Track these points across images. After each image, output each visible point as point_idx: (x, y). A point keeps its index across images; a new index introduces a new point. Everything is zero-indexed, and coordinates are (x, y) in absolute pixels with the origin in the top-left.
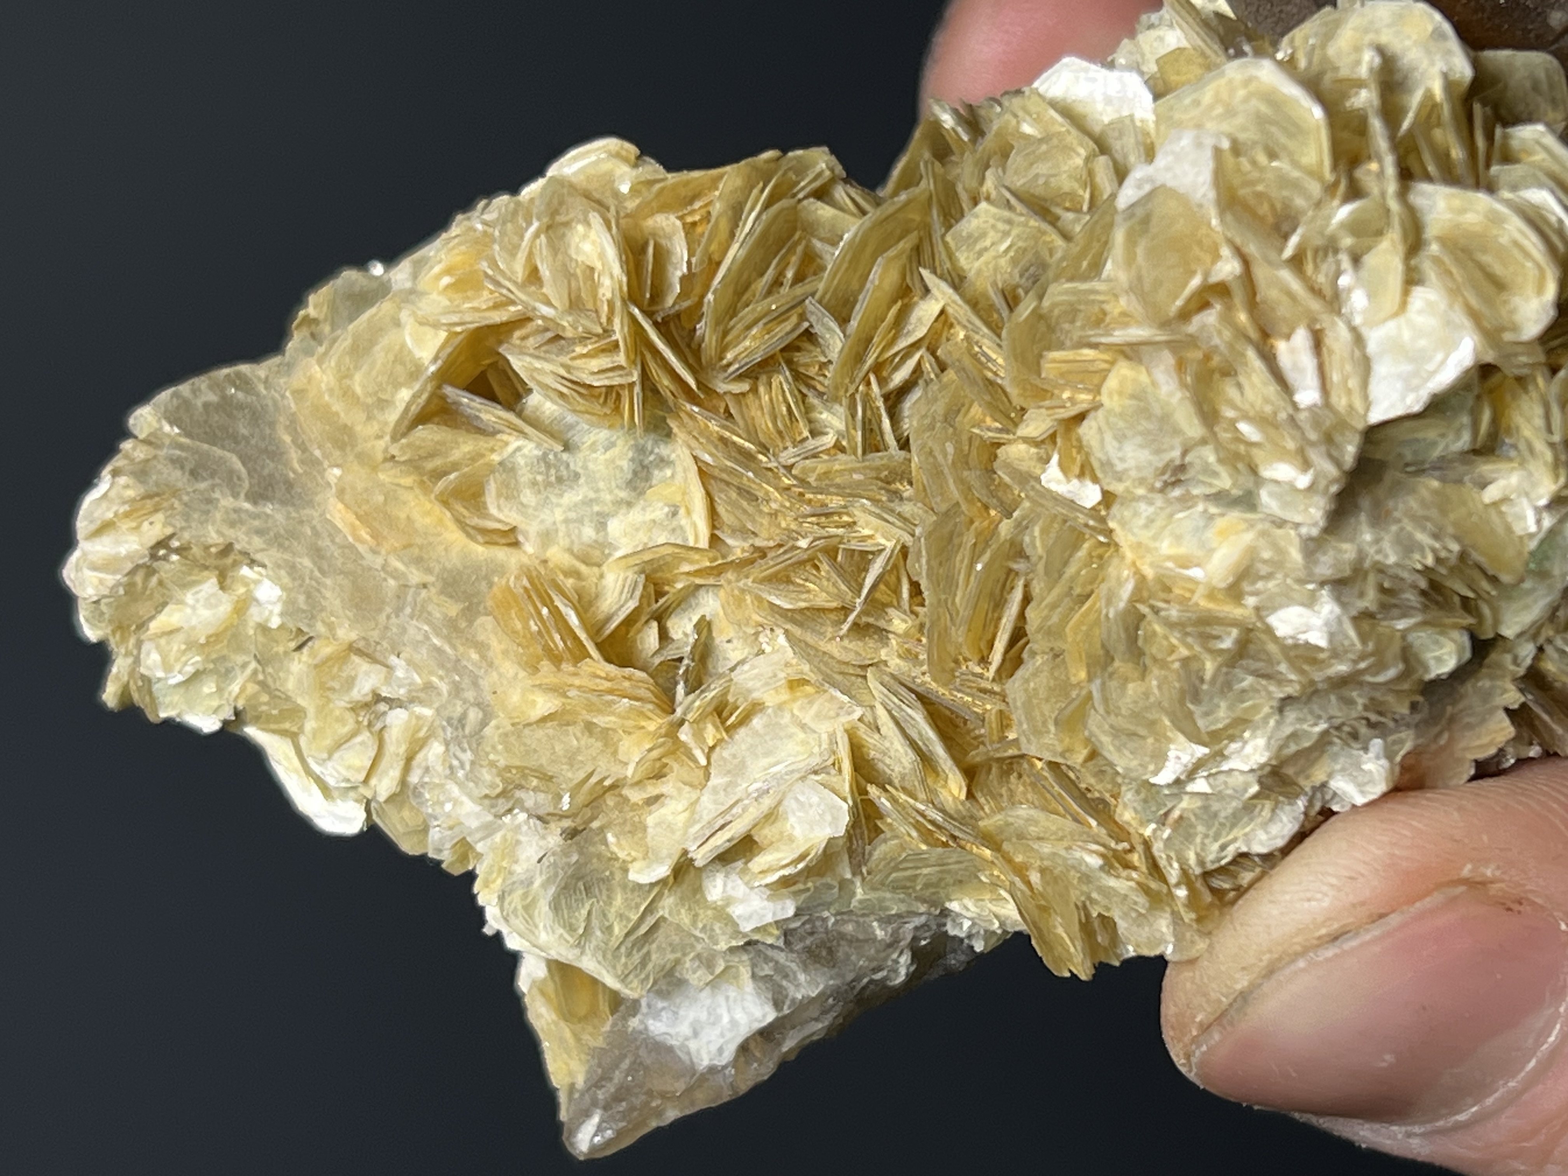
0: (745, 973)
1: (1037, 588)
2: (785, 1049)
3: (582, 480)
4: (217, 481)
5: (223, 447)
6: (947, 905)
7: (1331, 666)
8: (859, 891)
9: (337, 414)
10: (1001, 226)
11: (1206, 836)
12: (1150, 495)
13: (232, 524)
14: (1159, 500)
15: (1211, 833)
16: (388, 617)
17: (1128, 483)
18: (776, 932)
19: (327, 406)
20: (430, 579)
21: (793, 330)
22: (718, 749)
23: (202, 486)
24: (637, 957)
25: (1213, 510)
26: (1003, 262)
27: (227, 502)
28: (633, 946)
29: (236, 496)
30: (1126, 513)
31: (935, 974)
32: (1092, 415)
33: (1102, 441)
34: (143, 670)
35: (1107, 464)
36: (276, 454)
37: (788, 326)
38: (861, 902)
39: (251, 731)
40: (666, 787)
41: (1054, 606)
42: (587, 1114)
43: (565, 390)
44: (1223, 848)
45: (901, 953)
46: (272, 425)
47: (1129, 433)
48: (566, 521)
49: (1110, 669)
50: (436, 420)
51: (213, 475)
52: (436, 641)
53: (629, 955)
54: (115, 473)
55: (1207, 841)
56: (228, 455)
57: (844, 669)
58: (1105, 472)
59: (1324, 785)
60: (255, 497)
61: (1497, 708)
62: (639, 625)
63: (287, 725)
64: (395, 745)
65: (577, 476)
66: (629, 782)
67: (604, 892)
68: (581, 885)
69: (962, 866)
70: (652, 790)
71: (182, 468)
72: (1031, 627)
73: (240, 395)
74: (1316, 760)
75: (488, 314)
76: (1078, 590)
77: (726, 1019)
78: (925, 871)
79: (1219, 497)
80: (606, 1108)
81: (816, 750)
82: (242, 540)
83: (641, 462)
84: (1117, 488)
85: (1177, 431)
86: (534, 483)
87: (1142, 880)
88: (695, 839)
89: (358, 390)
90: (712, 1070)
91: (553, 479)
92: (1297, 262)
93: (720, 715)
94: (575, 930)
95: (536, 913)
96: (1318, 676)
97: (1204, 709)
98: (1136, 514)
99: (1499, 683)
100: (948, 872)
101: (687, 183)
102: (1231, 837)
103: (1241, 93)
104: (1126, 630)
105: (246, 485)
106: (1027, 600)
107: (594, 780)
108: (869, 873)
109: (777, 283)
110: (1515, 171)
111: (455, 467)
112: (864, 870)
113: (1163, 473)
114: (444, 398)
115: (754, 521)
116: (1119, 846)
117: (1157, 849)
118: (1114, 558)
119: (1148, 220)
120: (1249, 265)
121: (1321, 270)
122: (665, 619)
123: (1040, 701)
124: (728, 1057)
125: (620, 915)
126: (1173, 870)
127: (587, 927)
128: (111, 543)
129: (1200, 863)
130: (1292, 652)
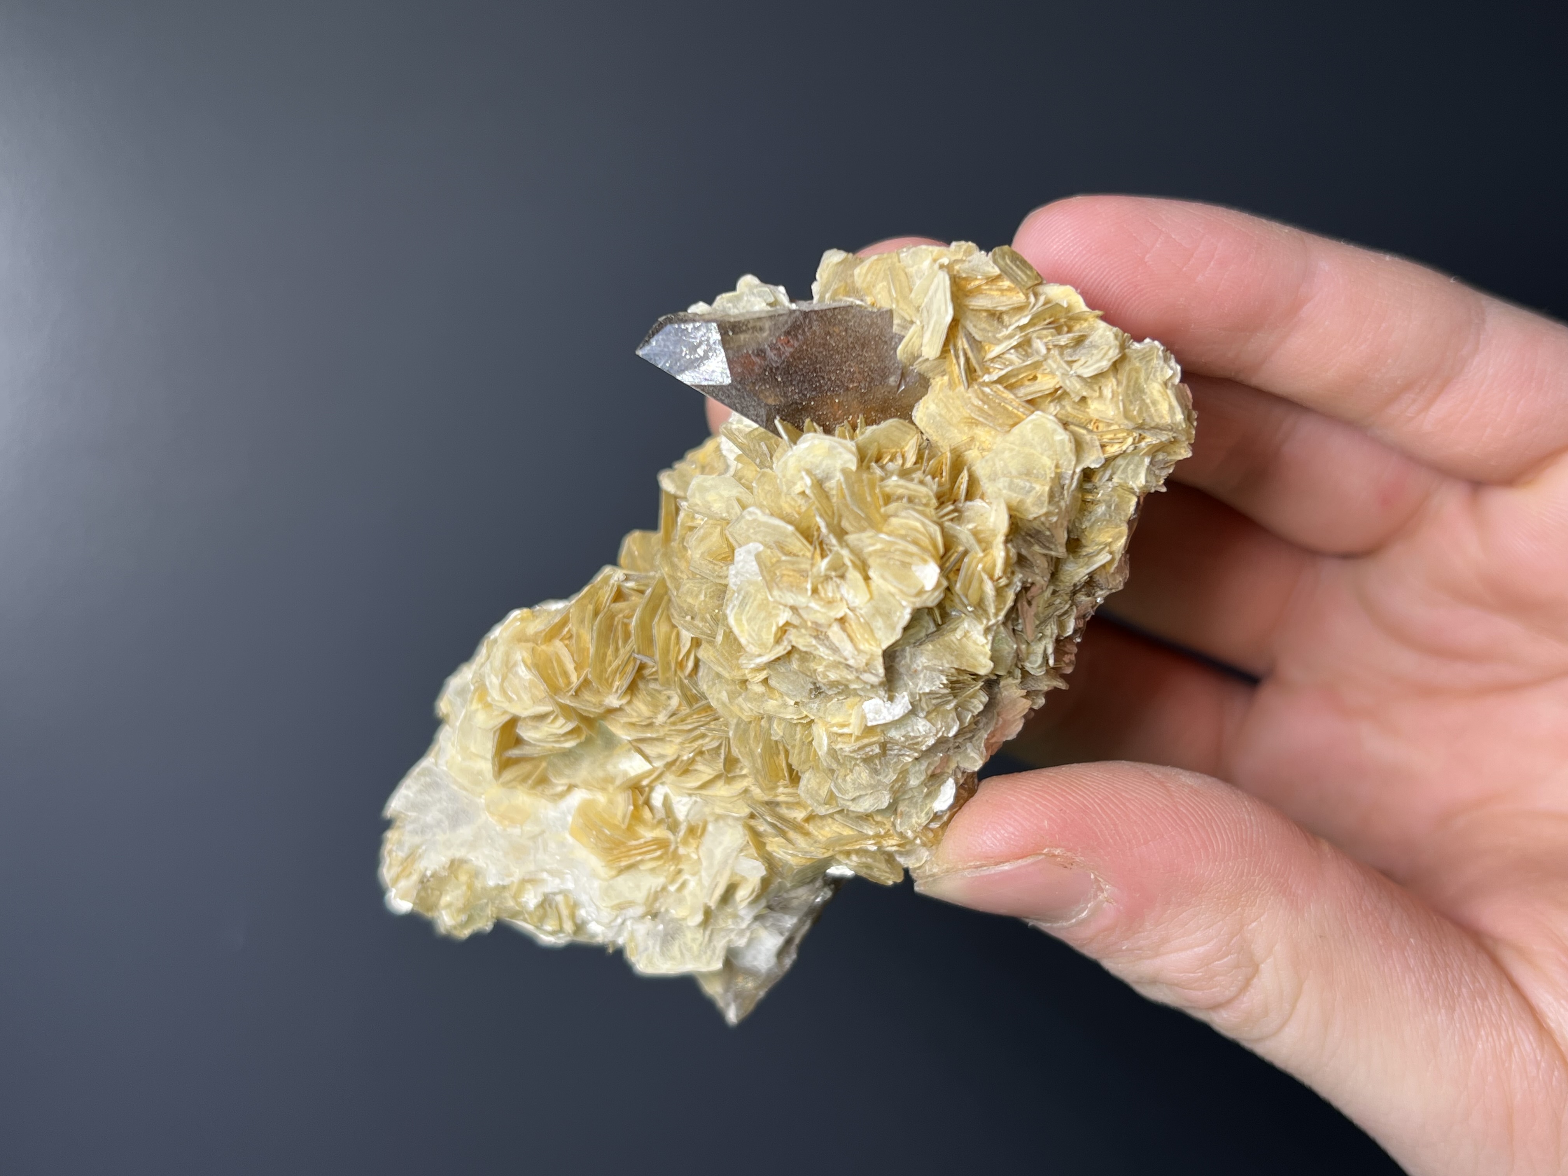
0: (762, 930)
4: (434, 830)
13: (449, 847)
14: (817, 701)
15: (919, 809)
16: (535, 857)
18: (765, 911)
20: (544, 828)
21: (634, 667)
22: (700, 850)
23: (429, 836)
24: (709, 955)
26: (707, 600)
27: (440, 837)
28: (705, 949)
29: (445, 832)
33: (780, 686)
37: (630, 667)
40: (685, 876)
41: (800, 753)
42: (730, 1007)
43: (551, 739)
44: (927, 814)
50: (511, 765)
51: (431, 829)
53: (704, 956)
54: (389, 853)
55: (918, 815)
56: (433, 813)
59: (958, 767)
60: (454, 828)
61: (1017, 697)
62: (640, 810)
64: (565, 912)
66: (668, 884)
67: (682, 936)
68: (669, 938)
70: (679, 882)
71: (417, 833)
72: (794, 764)
73: (428, 778)
74: (948, 764)
75: (503, 717)
76: (807, 746)
77: (764, 951)
80: (735, 1001)
81: (739, 839)
82: (457, 853)
83: (606, 738)
87: (898, 842)
88: (707, 898)
90: (771, 968)
93: (691, 835)
94: (676, 957)
95: (655, 958)
99: (1010, 693)
100: (819, 866)
102: (928, 808)
104: (833, 758)
105: (447, 824)
106: (786, 753)
107: (652, 891)
109: (617, 650)
114: (506, 757)
115: (665, 751)
116: (883, 832)
117: (899, 829)
118: (814, 728)
119: (743, 604)
120: (794, 609)
121: (829, 591)
122: (647, 802)
123: (816, 791)
124: (773, 961)
125: (694, 940)
126: (910, 834)
127: (682, 954)
128: (403, 884)
129: (919, 825)
130: (907, 744)
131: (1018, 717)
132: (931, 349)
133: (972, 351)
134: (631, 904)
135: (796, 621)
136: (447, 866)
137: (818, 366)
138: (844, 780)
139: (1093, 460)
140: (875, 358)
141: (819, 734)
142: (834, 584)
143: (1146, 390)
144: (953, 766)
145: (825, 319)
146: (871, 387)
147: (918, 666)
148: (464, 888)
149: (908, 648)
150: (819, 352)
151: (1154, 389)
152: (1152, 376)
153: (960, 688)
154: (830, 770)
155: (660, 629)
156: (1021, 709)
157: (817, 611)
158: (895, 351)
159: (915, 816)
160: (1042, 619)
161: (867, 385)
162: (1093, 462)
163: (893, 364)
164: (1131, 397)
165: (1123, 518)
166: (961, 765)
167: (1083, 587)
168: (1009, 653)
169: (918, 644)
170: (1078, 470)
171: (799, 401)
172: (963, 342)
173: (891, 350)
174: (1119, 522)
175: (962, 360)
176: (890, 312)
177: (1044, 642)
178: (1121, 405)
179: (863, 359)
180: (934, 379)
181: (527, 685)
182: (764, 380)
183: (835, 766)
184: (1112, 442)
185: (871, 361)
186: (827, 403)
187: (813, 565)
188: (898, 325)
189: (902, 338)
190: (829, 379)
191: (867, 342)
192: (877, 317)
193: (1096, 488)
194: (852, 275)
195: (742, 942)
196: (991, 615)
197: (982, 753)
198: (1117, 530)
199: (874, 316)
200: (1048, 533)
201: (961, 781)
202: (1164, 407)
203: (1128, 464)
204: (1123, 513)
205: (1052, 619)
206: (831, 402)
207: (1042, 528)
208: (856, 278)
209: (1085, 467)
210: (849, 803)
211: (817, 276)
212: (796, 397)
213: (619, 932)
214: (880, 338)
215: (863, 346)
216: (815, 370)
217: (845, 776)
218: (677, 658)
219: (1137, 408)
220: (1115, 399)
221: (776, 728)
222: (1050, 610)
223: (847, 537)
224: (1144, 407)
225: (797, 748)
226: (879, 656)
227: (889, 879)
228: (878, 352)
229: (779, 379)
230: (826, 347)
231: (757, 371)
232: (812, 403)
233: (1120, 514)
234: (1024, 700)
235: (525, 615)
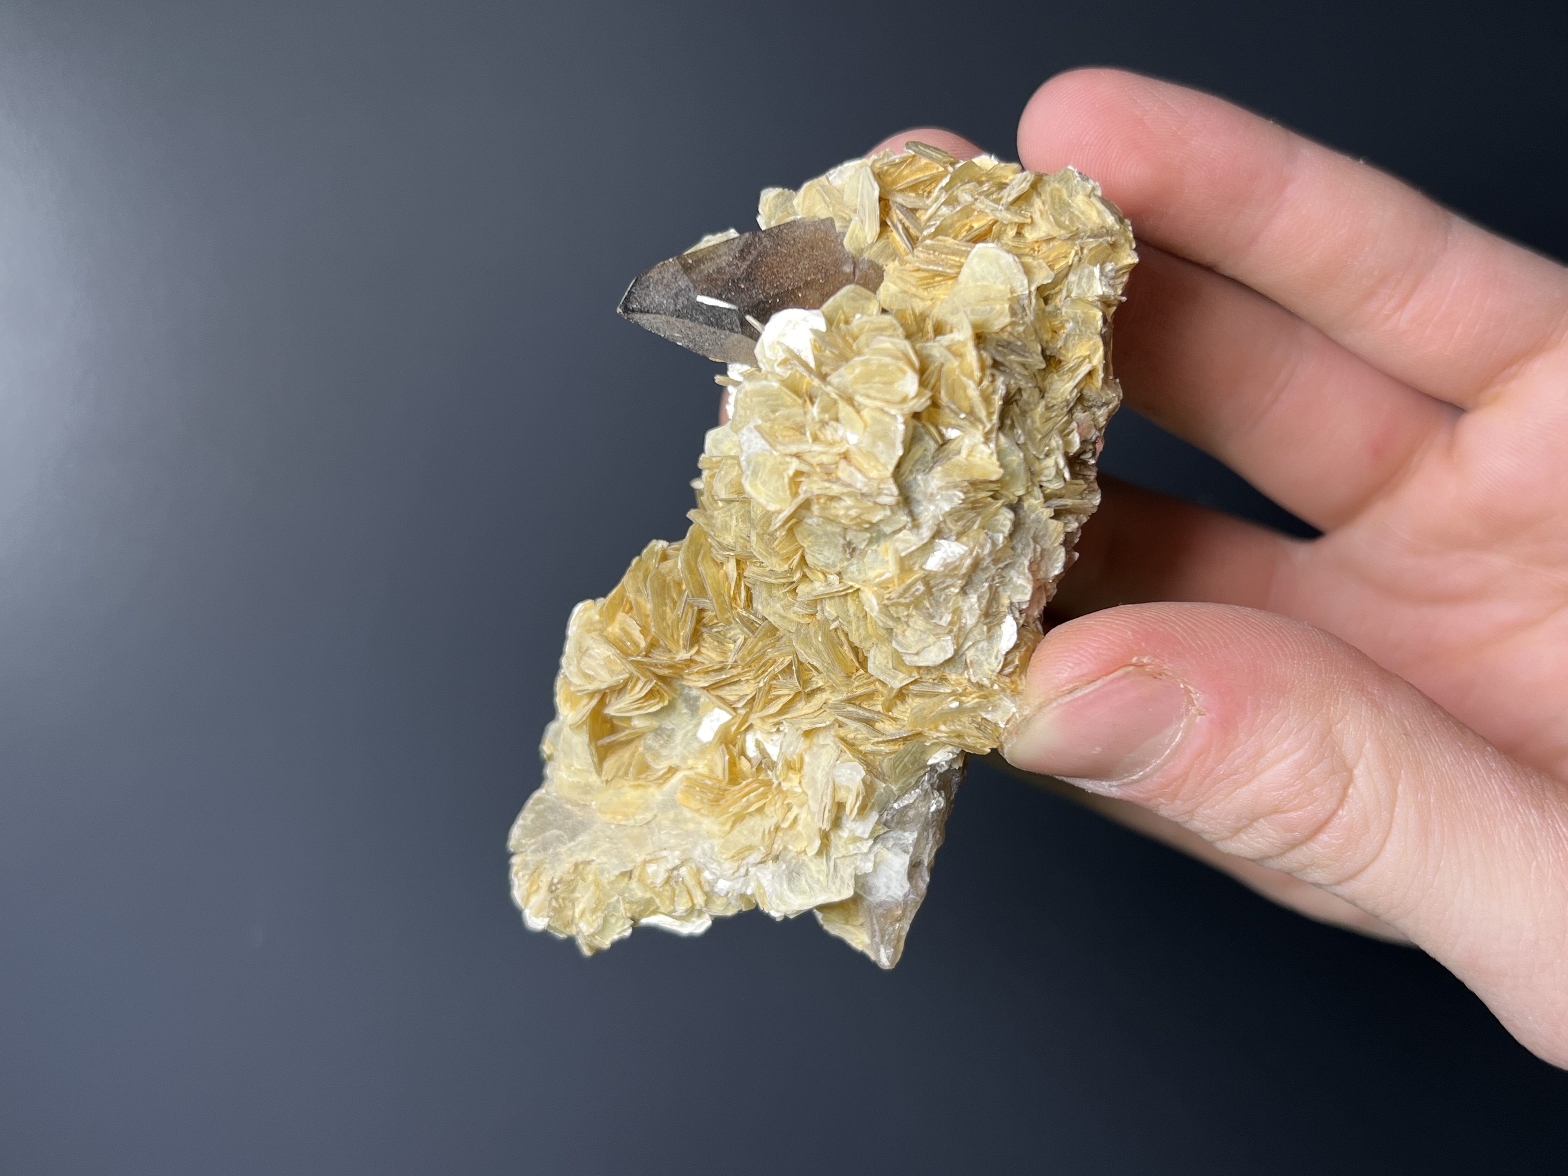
0: (884, 852)
1: (846, 629)
2: (926, 864)
3: (676, 729)
4: (555, 844)
5: (548, 830)
6: (929, 763)
7: (963, 564)
8: (893, 787)
9: (579, 782)
10: (728, 514)
11: (987, 659)
12: (850, 562)
13: (571, 855)
14: (854, 561)
16: (651, 839)
17: (839, 565)
18: (880, 827)
19: (573, 782)
20: (655, 811)
21: (693, 614)
22: (802, 781)
23: (551, 851)
24: (838, 882)
25: (874, 547)
26: (740, 524)
27: (562, 849)
28: (833, 878)
29: (565, 844)
30: (849, 575)
31: (955, 789)
32: (805, 554)
33: (817, 559)
34: (586, 934)
35: (827, 565)
36: (569, 816)
37: (690, 614)
38: (898, 790)
39: (645, 921)
41: (858, 629)
42: (878, 951)
43: (636, 706)
44: (996, 658)
45: (933, 794)
46: (561, 807)
47: (821, 549)
48: (685, 748)
49: (894, 634)
50: (608, 755)
51: (552, 844)
52: (674, 832)
53: (834, 883)
54: (516, 874)
55: (989, 661)
56: (551, 832)
57: (816, 714)
58: (829, 568)
59: (1012, 604)
60: (572, 838)
61: (1046, 520)
62: (737, 762)
63: (652, 909)
64: (691, 883)
65: (673, 729)
66: (780, 821)
67: (806, 869)
68: (794, 874)
69: (917, 746)
70: (791, 816)
71: (539, 851)
72: (857, 644)
73: (542, 806)
74: (999, 597)
75: (590, 705)
76: (861, 616)
77: (893, 874)
78: (906, 759)
79: (871, 542)
80: (882, 943)
81: (832, 751)
82: (579, 857)
83: (690, 704)
84: (838, 569)
85: (834, 534)
86: (661, 746)
87: (978, 694)
88: (819, 821)
89: (578, 767)
90: (906, 896)
91: (666, 738)
92: (815, 439)
93: (792, 769)
94: (806, 892)
95: (786, 898)
96: (964, 571)
97: (938, 617)
98: (853, 573)
99: (1037, 512)
100: (914, 753)
101: (614, 597)
102: (995, 651)
103: (748, 400)
104: (886, 615)
105: (566, 837)
106: (846, 635)
107: (767, 832)
108: (889, 778)
110: (863, 339)
111: (630, 764)
112: (887, 778)
113: (845, 551)
114: (602, 746)
115: (742, 691)
116: (960, 690)
117: (974, 679)
118: (861, 594)
119: (755, 473)
120: (798, 456)
121: (828, 434)
122: (743, 753)
123: (885, 666)
124: (907, 886)
125: (819, 872)
126: (986, 682)
127: (810, 887)
128: (535, 900)
129: (993, 671)
130: (946, 572)
131: (1056, 544)
132: (871, 230)
133: (907, 219)
134: (750, 848)
135: (805, 468)
136: (571, 871)
137: (775, 270)
138: (904, 636)
139: (1043, 277)
140: (825, 254)
141: (868, 599)
142: (832, 429)
143: (1072, 205)
144: (1006, 602)
145: (773, 234)
146: (828, 277)
147: (933, 489)
148: (592, 888)
149: (919, 477)
150: (773, 260)
151: (1079, 202)
152: (1074, 193)
153: (982, 507)
154: (887, 629)
155: (706, 570)
156: (1055, 535)
157: (819, 454)
158: (843, 245)
159: (985, 663)
160: (1044, 434)
161: (823, 275)
162: (1045, 279)
163: (844, 255)
164: (1059, 211)
165: (1093, 331)
166: (1014, 601)
167: (1075, 404)
168: (1019, 465)
169: (927, 470)
170: (1033, 288)
171: (764, 300)
172: (897, 214)
173: (839, 245)
174: (1091, 335)
175: (900, 227)
176: (831, 220)
177: (1053, 457)
178: (1051, 217)
179: (815, 257)
180: (887, 265)
181: (603, 663)
182: (729, 290)
183: (891, 624)
184: (1056, 259)
185: (822, 258)
186: (792, 299)
187: (805, 413)
188: (841, 227)
189: (844, 234)
190: (788, 278)
191: (815, 244)
192: (819, 224)
193: (1059, 309)
194: (792, 206)
195: (868, 867)
196: (985, 419)
197: (1028, 579)
198: (1091, 342)
199: (817, 224)
200: (1019, 343)
201: (1021, 622)
202: (1094, 215)
203: (1080, 278)
204: (1092, 327)
205: (1053, 432)
206: (795, 297)
207: (1012, 339)
208: (796, 208)
209: (1039, 285)
210: (916, 658)
211: (760, 211)
212: (761, 296)
213: (746, 884)
214: (826, 239)
215: (812, 248)
216: (773, 273)
217: (904, 632)
218: (729, 593)
219: (1068, 218)
220: (1045, 216)
221: (828, 610)
222: (1050, 425)
223: (828, 379)
224: (1073, 218)
225: (853, 624)
226: (888, 478)
227: (985, 746)
228: (827, 249)
229: (743, 286)
230: (779, 255)
231: (720, 283)
232: (778, 300)
233: (1089, 328)
234: (1055, 522)
235: (588, 606)
